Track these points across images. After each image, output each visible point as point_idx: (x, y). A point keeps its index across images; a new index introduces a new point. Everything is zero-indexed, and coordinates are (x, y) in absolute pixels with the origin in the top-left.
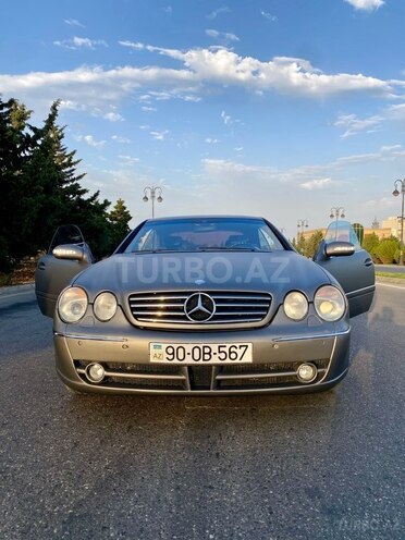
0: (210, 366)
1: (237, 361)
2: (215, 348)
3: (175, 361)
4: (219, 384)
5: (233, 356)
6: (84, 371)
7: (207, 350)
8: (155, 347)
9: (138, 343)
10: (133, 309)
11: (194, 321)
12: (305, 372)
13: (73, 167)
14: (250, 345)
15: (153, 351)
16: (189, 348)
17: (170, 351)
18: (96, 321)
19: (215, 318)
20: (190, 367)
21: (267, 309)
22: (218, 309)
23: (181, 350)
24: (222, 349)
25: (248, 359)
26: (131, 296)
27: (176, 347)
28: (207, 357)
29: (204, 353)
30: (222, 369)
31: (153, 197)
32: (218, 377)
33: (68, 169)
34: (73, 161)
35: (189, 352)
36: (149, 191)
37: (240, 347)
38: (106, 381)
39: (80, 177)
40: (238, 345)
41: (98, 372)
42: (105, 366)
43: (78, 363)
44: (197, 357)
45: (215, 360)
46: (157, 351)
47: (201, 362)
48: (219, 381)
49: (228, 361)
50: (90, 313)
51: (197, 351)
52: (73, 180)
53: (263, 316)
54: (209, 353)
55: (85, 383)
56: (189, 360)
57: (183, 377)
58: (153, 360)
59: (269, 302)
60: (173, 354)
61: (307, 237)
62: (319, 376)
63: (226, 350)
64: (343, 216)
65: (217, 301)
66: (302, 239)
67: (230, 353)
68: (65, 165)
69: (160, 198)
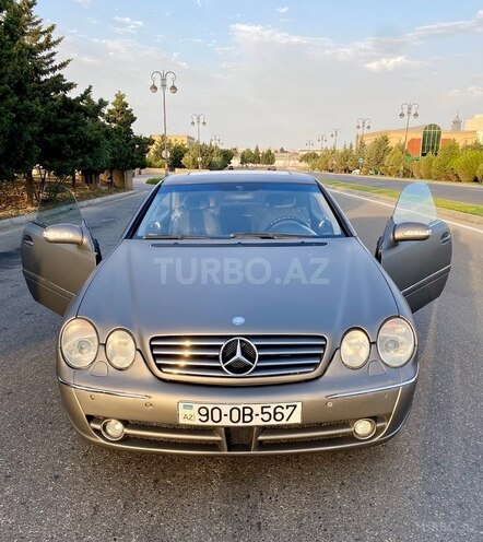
0: (251, 428)
1: (284, 422)
2: (257, 409)
3: (210, 423)
4: (262, 445)
5: (279, 417)
6: (99, 427)
7: (247, 411)
8: (185, 407)
9: (164, 400)
10: (155, 357)
11: (231, 374)
12: (363, 428)
13: (53, 49)
14: (299, 405)
15: (182, 412)
16: (226, 409)
17: (204, 412)
18: (111, 368)
19: (258, 369)
20: (227, 429)
21: (320, 356)
22: (262, 358)
23: (216, 412)
24: (265, 410)
25: (296, 419)
26: (152, 340)
27: (210, 408)
28: (247, 418)
29: (244, 415)
30: (264, 430)
31: (164, 86)
32: (260, 438)
33: (45, 53)
34: (52, 40)
35: (226, 411)
36: (158, 77)
37: (287, 407)
38: (126, 439)
39: (63, 65)
40: (284, 405)
41: (116, 429)
42: (126, 423)
43: (90, 418)
44: (235, 418)
45: (257, 422)
46: (188, 412)
47: (241, 424)
48: (261, 442)
49: (273, 422)
50: (102, 357)
51: (235, 412)
52: (54, 69)
53: (315, 366)
54: (250, 415)
55: (102, 441)
56: (226, 422)
57: (219, 438)
58: (182, 421)
59: (323, 347)
60: (207, 415)
61: (368, 142)
62: (379, 430)
63: (271, 411)
64: (416, 115)
65: (259, 347)
66: (362, 145)
67: (275, 413)
68: (41, 47)
69: (174, 88)
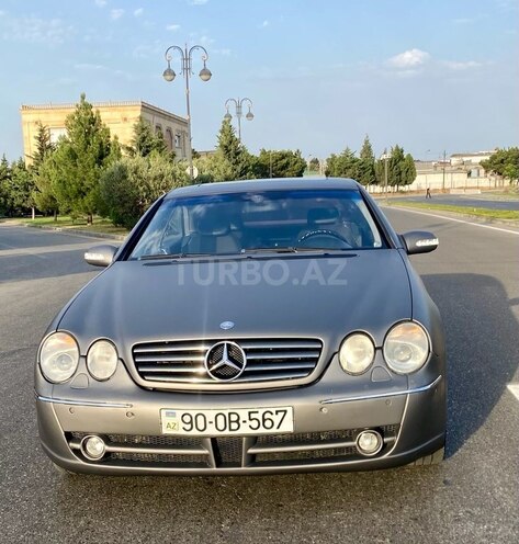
0: (240, 437)
1: (274, 430)
2: (244, 415)
3: (194, 432)
4: (253, 460)
5: (268, 424)
6: (78, 446)
7: (234, 418)
8: (167, 414)
9: (148, 409)
10: (138, 365)
11: (217, 380)
12: (368, 443)
14: (290, 410)
15: (165, 420)
16: (211, 416)
17: (187, 419)
18: (91, 380)
19: (246, 374)
20: (214, 440)
21: (315, 360)
22: (250, 363)
23: (200, 419)
24: (253, 416)
25: (288, 427)
26: (135, 347)
27: (194, 414)
28: (234, 426)
29: (230, 422)
30: (255, 441)
32: (250, 451)
35: (211, 420)
37: (277, 412)
38: (108, 457)
40: (273, 411)
41: (97, 447)
42: (106, 439)
43: (70, 436)
44: (221, 426)
45: (245, 430)
46: (171, 420)
47: (227, 432)
48: (253, 456)
49: (262, 430)
50: (83, 370)
51: (221, 418)
53: (310, 371)
54: (237, 422)
55: (82, 462)
56: (211, 431)
57: (206, 452)
58: (165, 431)
59: (319, 350)
60: (191, 422)
62: (385, 448)
63: (260, 417)
65: (248, 352)
67: (264, 420)
